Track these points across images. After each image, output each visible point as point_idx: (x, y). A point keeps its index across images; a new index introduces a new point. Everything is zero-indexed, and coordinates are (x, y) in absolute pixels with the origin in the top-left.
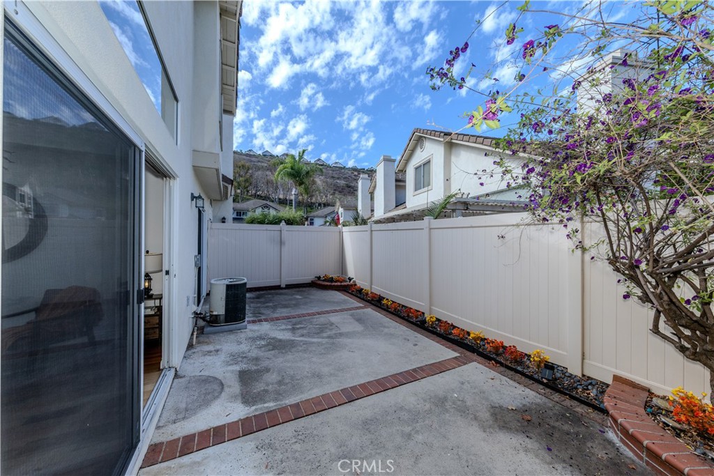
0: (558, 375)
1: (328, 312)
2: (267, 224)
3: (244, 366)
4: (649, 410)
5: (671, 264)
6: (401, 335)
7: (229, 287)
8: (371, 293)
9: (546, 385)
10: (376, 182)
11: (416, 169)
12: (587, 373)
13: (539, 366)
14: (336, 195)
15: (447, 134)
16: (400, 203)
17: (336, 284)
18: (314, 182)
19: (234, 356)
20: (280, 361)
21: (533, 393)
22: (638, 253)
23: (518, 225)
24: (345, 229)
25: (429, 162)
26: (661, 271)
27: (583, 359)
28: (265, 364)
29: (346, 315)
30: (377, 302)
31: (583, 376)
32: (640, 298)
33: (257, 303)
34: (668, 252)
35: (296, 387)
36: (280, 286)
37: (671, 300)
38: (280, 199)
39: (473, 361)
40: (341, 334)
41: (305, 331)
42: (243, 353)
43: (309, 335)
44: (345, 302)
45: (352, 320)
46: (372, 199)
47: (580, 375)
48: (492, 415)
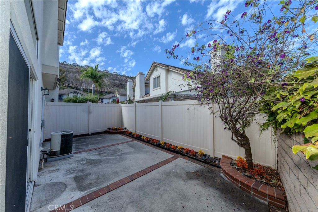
0: (207, 158)
1: (116, 144)
2: (78, 102)
3: (76, 174)
4: (231, 164)
5: (235, 118)
6: (151, 151)
7: (63, 136)
8: (136, 134)
9: (203, 162)
10: (136, 83)
11: (154, 79)
12: (215, 156)
13: (201, 156)
14: (115, 88)
15: (167, 66)
16: (147, 93)
17: (119, 131)
18: (103, 81)
19: (69, 170)
20: (95, 169)
21: (199, 165)
22: (227, 114)
23: (193, 105)
24: (122, 105)
25: (159, 76)
26: (233, 120)
27: (214, 151)
28: (88, 171)
29: (125, 145)
30: (139, 138)
31: (214, 157)
32: (228, 129)
33: (76, 143)
34: (235, 114)
35: (106, 179)
36: (88, 134)
37: (235, 129)
38: (83, 89)
39: (179, 157)
40: (124, 154)
41: (106, 154)
42: (74, 168)
43: (108, 156)
44: (123, 139)
45: (128, 147)
46: (134, 91)
47: (213, 157)
48: (186, 175)
